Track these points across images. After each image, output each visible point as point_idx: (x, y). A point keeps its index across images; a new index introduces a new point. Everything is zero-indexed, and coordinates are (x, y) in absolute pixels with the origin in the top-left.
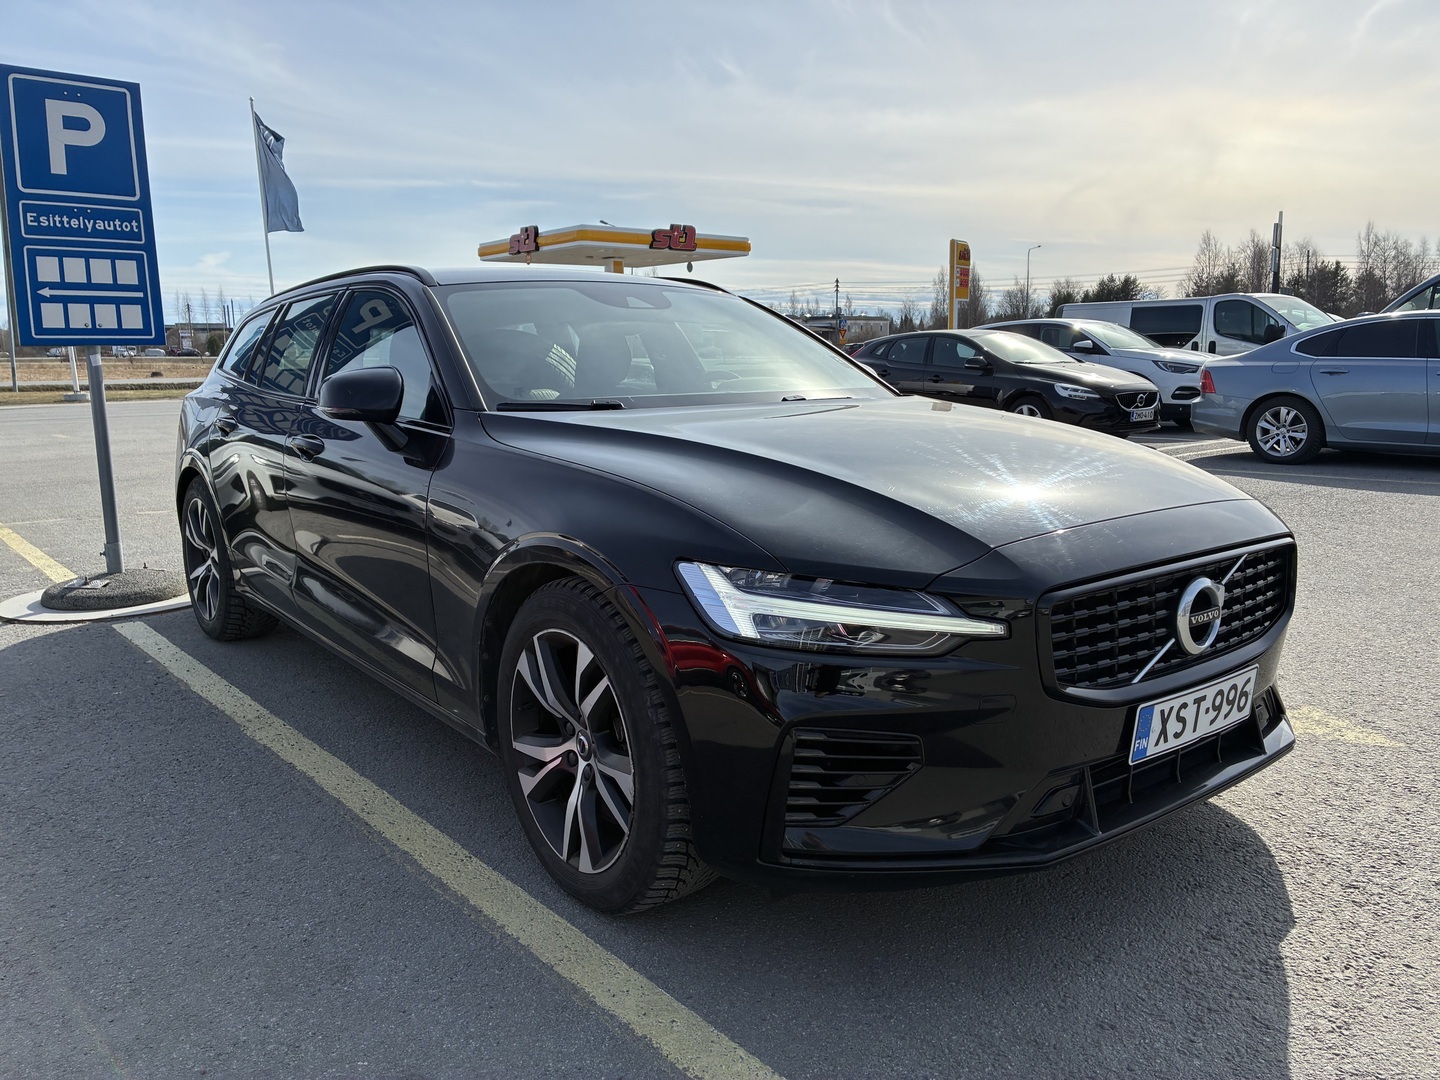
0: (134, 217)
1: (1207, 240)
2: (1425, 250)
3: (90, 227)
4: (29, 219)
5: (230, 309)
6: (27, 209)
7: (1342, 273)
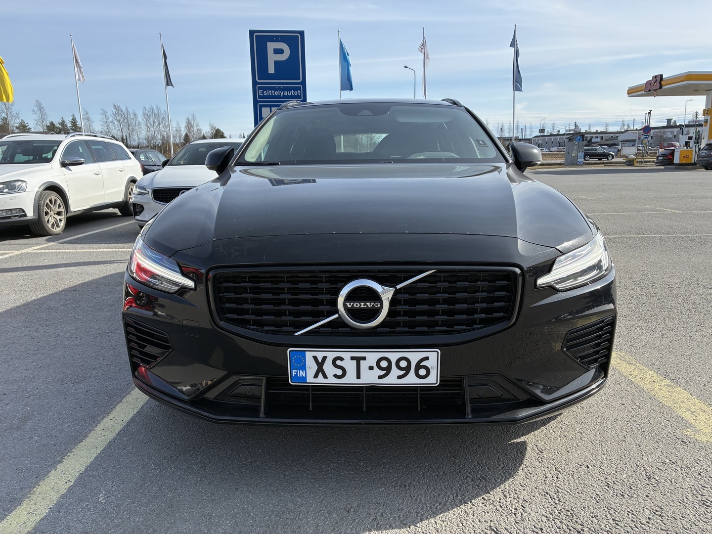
0: (299, 89)
3: (282, 94)
4: (260, 92)
5: (524, 130)
6: (260, 88)
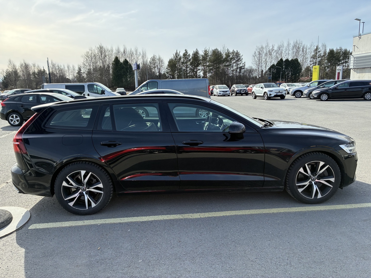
1: (10, 61)
2: (64, 67)
7: (46, 72)
